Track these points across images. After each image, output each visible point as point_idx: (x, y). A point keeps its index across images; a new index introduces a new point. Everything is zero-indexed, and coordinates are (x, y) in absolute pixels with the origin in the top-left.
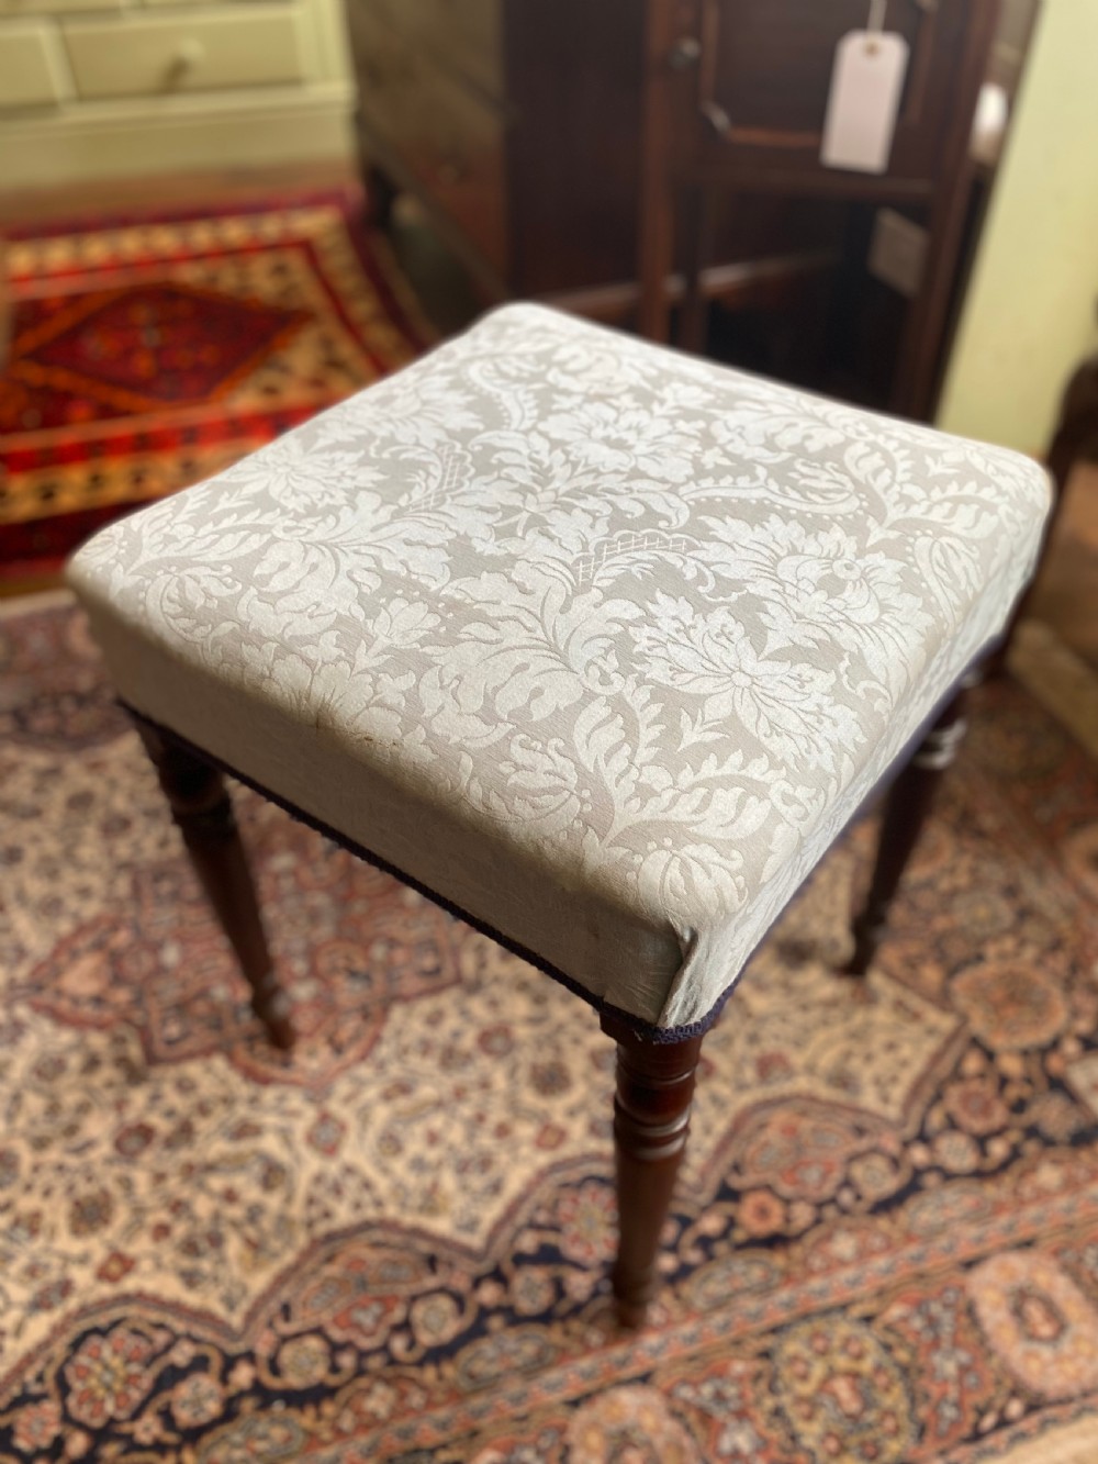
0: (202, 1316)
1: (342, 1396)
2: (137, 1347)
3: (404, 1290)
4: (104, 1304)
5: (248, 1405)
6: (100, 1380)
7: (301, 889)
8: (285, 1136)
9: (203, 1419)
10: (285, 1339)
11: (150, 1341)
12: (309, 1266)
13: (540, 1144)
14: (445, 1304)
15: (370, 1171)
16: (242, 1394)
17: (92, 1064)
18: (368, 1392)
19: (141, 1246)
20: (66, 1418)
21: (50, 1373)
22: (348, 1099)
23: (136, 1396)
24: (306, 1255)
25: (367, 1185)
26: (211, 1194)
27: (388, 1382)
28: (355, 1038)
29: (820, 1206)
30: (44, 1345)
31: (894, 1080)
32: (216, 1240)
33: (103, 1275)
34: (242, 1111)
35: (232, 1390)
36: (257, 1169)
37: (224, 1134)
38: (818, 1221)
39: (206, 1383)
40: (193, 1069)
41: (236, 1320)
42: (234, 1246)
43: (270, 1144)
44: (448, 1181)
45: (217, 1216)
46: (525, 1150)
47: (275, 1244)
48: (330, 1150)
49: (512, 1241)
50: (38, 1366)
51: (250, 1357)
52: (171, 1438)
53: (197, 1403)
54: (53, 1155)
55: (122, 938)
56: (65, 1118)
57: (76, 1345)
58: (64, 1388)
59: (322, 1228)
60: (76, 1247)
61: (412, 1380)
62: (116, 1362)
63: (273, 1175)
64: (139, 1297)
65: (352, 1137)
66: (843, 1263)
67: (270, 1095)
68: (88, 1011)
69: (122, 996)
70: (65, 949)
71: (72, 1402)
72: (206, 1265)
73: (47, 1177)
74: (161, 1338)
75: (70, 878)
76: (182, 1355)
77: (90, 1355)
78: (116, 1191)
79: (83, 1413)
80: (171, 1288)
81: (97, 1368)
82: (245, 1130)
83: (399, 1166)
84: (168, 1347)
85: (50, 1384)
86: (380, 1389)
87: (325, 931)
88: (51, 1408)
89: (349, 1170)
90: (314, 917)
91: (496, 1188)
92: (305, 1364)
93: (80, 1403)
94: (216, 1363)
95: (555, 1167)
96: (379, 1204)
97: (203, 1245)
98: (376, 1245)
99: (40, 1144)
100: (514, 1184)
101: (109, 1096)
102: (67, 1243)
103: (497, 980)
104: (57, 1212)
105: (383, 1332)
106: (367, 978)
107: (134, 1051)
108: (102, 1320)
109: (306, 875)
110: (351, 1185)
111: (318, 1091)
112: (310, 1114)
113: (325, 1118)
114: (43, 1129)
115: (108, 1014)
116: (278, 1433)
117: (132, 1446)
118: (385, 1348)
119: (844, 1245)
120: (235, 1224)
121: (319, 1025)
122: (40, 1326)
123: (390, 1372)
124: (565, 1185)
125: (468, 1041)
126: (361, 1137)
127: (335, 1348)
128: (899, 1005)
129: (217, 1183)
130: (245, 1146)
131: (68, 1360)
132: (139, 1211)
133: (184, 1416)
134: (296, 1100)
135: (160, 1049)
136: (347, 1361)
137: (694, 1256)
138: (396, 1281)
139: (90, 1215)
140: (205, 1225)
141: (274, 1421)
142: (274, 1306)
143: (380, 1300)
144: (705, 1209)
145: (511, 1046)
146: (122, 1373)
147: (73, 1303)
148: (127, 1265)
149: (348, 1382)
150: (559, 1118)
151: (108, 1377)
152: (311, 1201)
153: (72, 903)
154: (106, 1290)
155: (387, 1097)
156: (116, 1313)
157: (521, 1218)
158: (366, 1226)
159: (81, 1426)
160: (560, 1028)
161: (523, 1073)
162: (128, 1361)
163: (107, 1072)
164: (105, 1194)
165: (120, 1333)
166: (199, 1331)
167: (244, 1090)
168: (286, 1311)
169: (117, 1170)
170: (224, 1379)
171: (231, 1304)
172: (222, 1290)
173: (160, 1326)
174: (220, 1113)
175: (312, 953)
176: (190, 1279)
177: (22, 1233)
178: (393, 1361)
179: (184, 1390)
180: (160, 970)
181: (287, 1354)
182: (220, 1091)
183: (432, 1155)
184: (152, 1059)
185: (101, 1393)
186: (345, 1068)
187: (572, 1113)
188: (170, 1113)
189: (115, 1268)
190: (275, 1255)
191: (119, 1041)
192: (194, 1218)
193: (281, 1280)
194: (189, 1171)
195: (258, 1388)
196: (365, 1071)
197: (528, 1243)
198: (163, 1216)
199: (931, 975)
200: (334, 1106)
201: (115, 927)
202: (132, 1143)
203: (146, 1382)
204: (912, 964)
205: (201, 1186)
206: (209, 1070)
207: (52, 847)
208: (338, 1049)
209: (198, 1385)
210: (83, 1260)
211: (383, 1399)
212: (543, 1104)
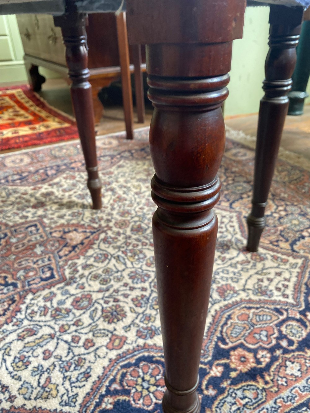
13: (110, 347)
29: (272, 350)
31: (286, 287)
38: (274, 359)
44: (57, 376)
46: (102, 352)
49: (98, 405)
66: (297, 379)
83: (26, 374)
91: (87, 376)
95: (119, 357)
96: (11, 399)
100: (97, 371)
106: (15, 285)
119: (293, 369)
124: (128, 365)
125: (68, 304)
128: (275, 258)
137: (211, 392)
144: (210, 364)
145: (92, 302)
150: (120, 332)
155: (21, 338)
157: (103, 390)
183: (46, 364)
187: (127, 328)
199: (285, 245)
204: (275, 243)
212: (111, 327)
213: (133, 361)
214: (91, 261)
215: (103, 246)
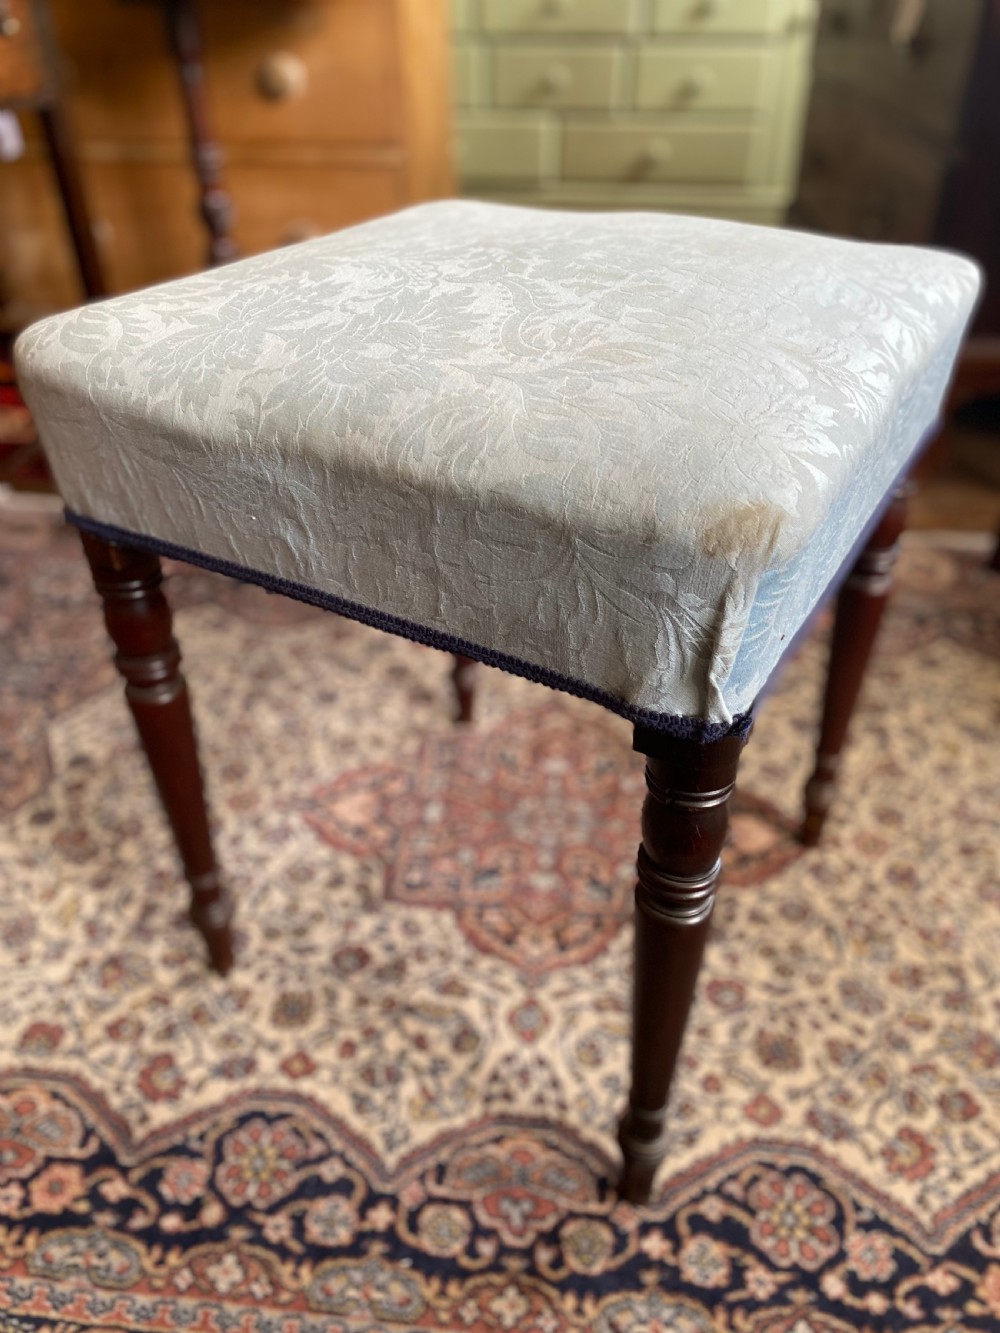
0: (360, 1143)
1: (471, 1283)
2: (293, 1147)
3: (564, 1203)
4: (277, 1095)
5: (377, 1248)
6: (251, 1163)
7: (565, 794)
8: (489, 1007)
9: (331, 1242)
10: (432, 1200)
11: (307, 1146)
12: (475, 1139)
13: (750, 1112)
14: (606, 1235)
15: (562, 1072)
16: (373, 1235)
17: (337, 881)
18: (500, 1292)
19: (326, 1055)
20: (211, 1184)
21: (212, 1136)
22: (558, 995)
23: (278, 1192)
24: (475, 1126)
25: (555, 1084)
26: (404, 1034)
27: (522, 1291)
28: (583, 940)
30: (215, 1109)
32: (394, 1077)
33: (285, 1067)
34: (455, 968)
35: (367, 1226)
36: (453, 1027)
37: (432, 984)
39: (344, 1208)
40: (422, 916)
41: (391, 1160)
42: (409, 1088)
43: (472, 1008)
45: (402, 1055)
46: (732, 1113)
47: (449, 1104)
48: (529, 1036)
49: (696, 1200)
50: (203, 1126)
51: (393, 1201)
52: (295, 1246)
53: (330, 1223)
54: (279, 947)
55: (396, 787)
56: (299, 919)
57: (243, 1121)
58: (219, 1158)
59: (498, 1107)
60: (271, 1034)
61: (549, 1300)
62: (271, 1152)
63: (466, 1039)
64: (309, 1101)
65: (553, 1032)
67: (485, 964)
68: (348, 837)
69: (381, 834)
70: (346, 783)
71: (222, 1171)
72: (378, 1097)
73: (268, 963)
74: (317, 1148)
75: (369, 727)
76: (331, 1171)
77: (251, 1136)
78: (320, 999)
79: (227, 1186)
80: (340, 1104)
81: (253, 1150)
82: (450, 987)
83: (593, 1078)
84: (321, 1159)
85: (207, 1148)
86: (512, 1293)
87: (578, 836)
88: (202, 1168)
89: (542, 1062)
90: (571, 821)
92: (445, 1233)
93: (229, 1176)
94: (360, 1193)
95: (757, 1143)
96: (562, 1106)
97: (380, 1076)
98: (550, 1147)
99: (271, 934)
100: (710, 1142)
101: (342, 914)
102: (264, 1027)
103: (741, 936)
104: (265, 997)
105: (530, 1237)
106: (608, 892)
107: (376, 883)
108: (272, 1108)
109: (574, 783)
110: (540, 1077)
111: (532, 977)
112: (518, 995)
113: (531, 1004)
114: (279, 922)
115: (363, 846)
116: (397, 1291)
117: (258, 1238)
118: (528, 1253)
120: (418, 1071)
121: (549, 917)
122: (217, 1091)
123: (526, 1280)
124: (770, 1167)
126: (563, 1035)
127: (478, 1232)
129: (412, 1025)
130: (448, 1002)
131: (230, 1132)
132: (334, 1023)
133: (315, 1231)
134: (508, 977)
135: (399, 888)
136: (486, 1248)
137: (912, 1310)
138: (558, 1189)
139: (291, 1011)
140: (390, 1058)
141: (395, 1277)
142: (431, 1162)
143: (536, 1201)
144: (936, 1261)
145: (740, 1005)
146: (273, 1164)
147: (252, 1082)
148: (309, 1068)
149: (482, 1272)
150: (777, 1093)
151: (259, 1163)
152: (495, 1077)
153: (364, 747)
154: (283, 1083)
155: (598, 1007)
156: (286, 1107)
157: (711, 1182)
158: (542, 1123)
159: (221, 1198)
160: (801, 1005)
161: (749, 1035)
162: (282, 1156)
163: (347, 893)
164: (310, 996)
165: (283, 1126)
166: (352, 1155)
167: (462, 950)
168: (441, 1172)
169: (329, 980)
170: (363, 1210)
171: (391, 1145)
172: (386, 1126)
173: (320, 1136)
174: (434, 963)
175: (560, 851)
176: (361, 1104)
177: (230, 1004)
178: (532, 1270)
179: (322, 1206)
180: (420, 823)
181: (429, 1214)
182: (441, 944)
184: (389, 895)
185: (248, 1175)
186: (566, 965)
187: (794, 1095)
188: (390, 948)
189: (297, 1066)
190: (447, 1115)
191: (366, 870)
192: (381, 1050)
193: (443, 1139)
194: (390, 1006)
195: (390, 1235)
196: (583, 975)
197: (713, 1209)
198: (354, 1035)
200: (543, 996)
201: (394, 774)
202: (349, 962)
203: (292, 1182)
205: (397, 1023)
206: (436, 922)
207: (363, 698)
208: (563, 946)
209: (336, 1207)
210: (273, 1047)
211: (512, 1306)
212: (764, 1074)
213: (784, 1162)
214: (769, 909)
215: (809, 884)
